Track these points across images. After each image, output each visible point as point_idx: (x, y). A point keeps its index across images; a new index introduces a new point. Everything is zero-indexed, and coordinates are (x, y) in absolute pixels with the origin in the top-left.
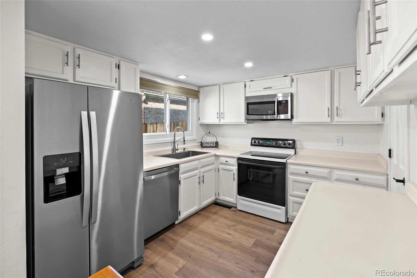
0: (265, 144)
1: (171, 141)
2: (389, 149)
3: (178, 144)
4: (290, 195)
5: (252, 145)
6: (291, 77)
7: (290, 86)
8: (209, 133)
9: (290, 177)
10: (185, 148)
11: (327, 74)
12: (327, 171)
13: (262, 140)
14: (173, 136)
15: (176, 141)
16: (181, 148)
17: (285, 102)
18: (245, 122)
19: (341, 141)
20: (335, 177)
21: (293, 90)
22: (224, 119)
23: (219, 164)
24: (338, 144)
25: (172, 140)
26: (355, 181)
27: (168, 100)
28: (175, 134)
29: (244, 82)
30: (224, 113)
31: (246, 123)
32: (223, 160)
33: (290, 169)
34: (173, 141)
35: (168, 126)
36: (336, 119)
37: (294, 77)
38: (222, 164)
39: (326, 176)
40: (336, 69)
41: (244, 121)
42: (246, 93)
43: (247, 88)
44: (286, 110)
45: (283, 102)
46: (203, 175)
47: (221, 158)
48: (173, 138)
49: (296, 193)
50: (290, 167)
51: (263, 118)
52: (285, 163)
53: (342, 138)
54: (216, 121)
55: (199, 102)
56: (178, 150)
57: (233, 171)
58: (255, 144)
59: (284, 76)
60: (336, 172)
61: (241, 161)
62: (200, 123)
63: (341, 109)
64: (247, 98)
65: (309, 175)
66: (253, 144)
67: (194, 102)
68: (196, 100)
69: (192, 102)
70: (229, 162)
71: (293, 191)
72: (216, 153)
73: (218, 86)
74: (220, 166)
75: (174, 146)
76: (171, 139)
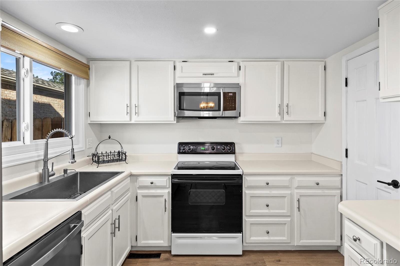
0: (198, 150)
1: (36, 159)
2: (346, 149)
3: (53, 163)
4: (246, 216)
5: (179, 153)
6: (238, 63)
7: (236, 75)
8: (110, 137)
9: (247, 192)
10: (67, 170)
11: (277, 66)
12: (288, 178)
13: (193, 145)
14: (43, 147)
15: (49, 156)
16: (58, 170)
17: (232, 94)
18: (175, 120)
19: (280, 142)
20: (296, 184)
21: (240, 80)
22: (138, 116)
23: (137, 189)
24: (278, 146)
25: (39, 156)
26: (316, 186)
27: (27, 71)
28: (47, 144)
29: (173, 62)
30: (138, 107)
31: (175, 122)
32: (146, 181)
33: (247, 182)
34: (43, 158)
35: (28, 128)
36: (286, 117)
37: (242, 64)
38: (141, 187)
39: (288, 185)
40: (285, 61)
41: (173, 119)
42: (176, 78)
43: (176, 71)
44: (233, 105)
45: (230, 94)
46: (119, 216)
47: (141, 179)
48: (42, 153)
49: (254, 211)
50: (247, 179)
51: (201, 115)
52: (240, 175)
53: (282, 138)
54: (123, 118)
55: (88, 85)
56: (53, 175)
57: (163, 196)
58: (184, 151)
59: (229, 61)
60: (298, 179)
61: (178, 180)
62: (91, 121)
63: (290, 106)
64: (178, 86)
65: (269, 186)
66: (181, 151)
67: (80, 84)
68: (83, 82)
69: (77, 84)
70: (155, 184)
71: (251, 209)
72: (132, 171)
73: (128, 62)
74: (139, 191)
75: (44, 169)
76: (36, 154)
